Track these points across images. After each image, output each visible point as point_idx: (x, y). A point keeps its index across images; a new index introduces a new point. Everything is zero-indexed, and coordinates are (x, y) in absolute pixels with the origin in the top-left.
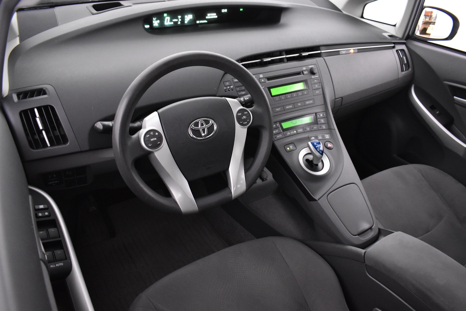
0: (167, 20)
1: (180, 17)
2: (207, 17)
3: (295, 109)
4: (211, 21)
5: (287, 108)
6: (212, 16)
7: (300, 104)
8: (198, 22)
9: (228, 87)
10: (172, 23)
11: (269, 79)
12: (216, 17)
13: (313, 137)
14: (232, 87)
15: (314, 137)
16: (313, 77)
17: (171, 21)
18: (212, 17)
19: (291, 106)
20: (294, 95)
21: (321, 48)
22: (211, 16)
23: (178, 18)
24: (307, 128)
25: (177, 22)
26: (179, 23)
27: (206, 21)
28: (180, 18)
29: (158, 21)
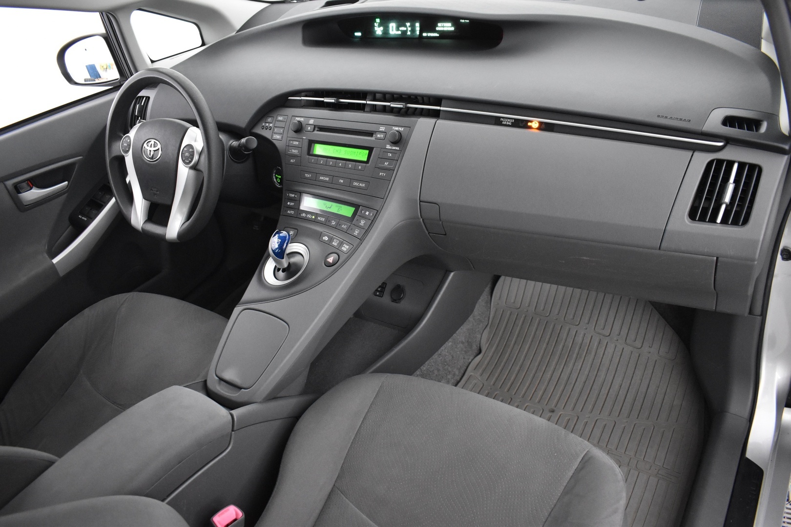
0: (392, 27)
1: (408, 24)
2: (437, 29)
3: (331, 185)
4: (444, 35)
5: (321, 178)
6: (447, 27)
7: (342, 181)
8: (425, 34)
9: (267, 125)
10: (399, 33)
11: (322, 129)
12: (453, 29)
13: (326, 237)
14: (271, 125)
15: (328, 237)
16: (387, 147)
17: (398, 29)
18: (445, 29)
19: (327, 179)
20: (340, 165)
21: (443, 102)
22: (443, 27)
23: (405, 26)
24: (333, 221)
25: (406, 31)
26: (409, 33)
27: (436, 35)
28: (409, 27)
29: (382, 28)
